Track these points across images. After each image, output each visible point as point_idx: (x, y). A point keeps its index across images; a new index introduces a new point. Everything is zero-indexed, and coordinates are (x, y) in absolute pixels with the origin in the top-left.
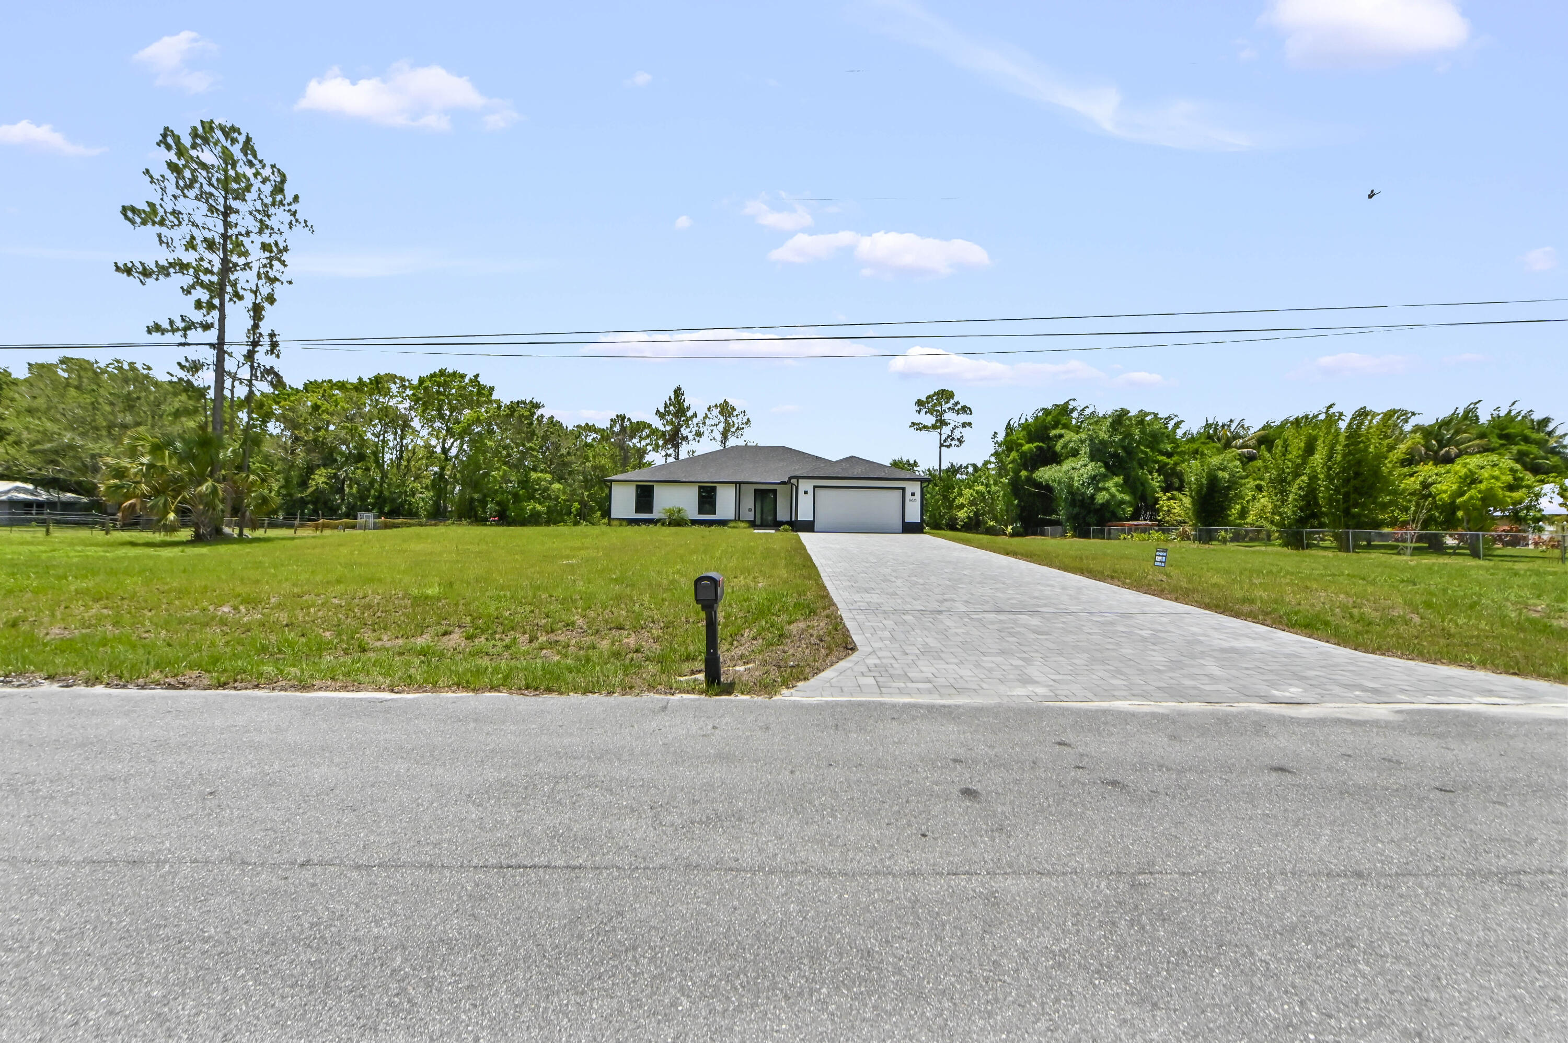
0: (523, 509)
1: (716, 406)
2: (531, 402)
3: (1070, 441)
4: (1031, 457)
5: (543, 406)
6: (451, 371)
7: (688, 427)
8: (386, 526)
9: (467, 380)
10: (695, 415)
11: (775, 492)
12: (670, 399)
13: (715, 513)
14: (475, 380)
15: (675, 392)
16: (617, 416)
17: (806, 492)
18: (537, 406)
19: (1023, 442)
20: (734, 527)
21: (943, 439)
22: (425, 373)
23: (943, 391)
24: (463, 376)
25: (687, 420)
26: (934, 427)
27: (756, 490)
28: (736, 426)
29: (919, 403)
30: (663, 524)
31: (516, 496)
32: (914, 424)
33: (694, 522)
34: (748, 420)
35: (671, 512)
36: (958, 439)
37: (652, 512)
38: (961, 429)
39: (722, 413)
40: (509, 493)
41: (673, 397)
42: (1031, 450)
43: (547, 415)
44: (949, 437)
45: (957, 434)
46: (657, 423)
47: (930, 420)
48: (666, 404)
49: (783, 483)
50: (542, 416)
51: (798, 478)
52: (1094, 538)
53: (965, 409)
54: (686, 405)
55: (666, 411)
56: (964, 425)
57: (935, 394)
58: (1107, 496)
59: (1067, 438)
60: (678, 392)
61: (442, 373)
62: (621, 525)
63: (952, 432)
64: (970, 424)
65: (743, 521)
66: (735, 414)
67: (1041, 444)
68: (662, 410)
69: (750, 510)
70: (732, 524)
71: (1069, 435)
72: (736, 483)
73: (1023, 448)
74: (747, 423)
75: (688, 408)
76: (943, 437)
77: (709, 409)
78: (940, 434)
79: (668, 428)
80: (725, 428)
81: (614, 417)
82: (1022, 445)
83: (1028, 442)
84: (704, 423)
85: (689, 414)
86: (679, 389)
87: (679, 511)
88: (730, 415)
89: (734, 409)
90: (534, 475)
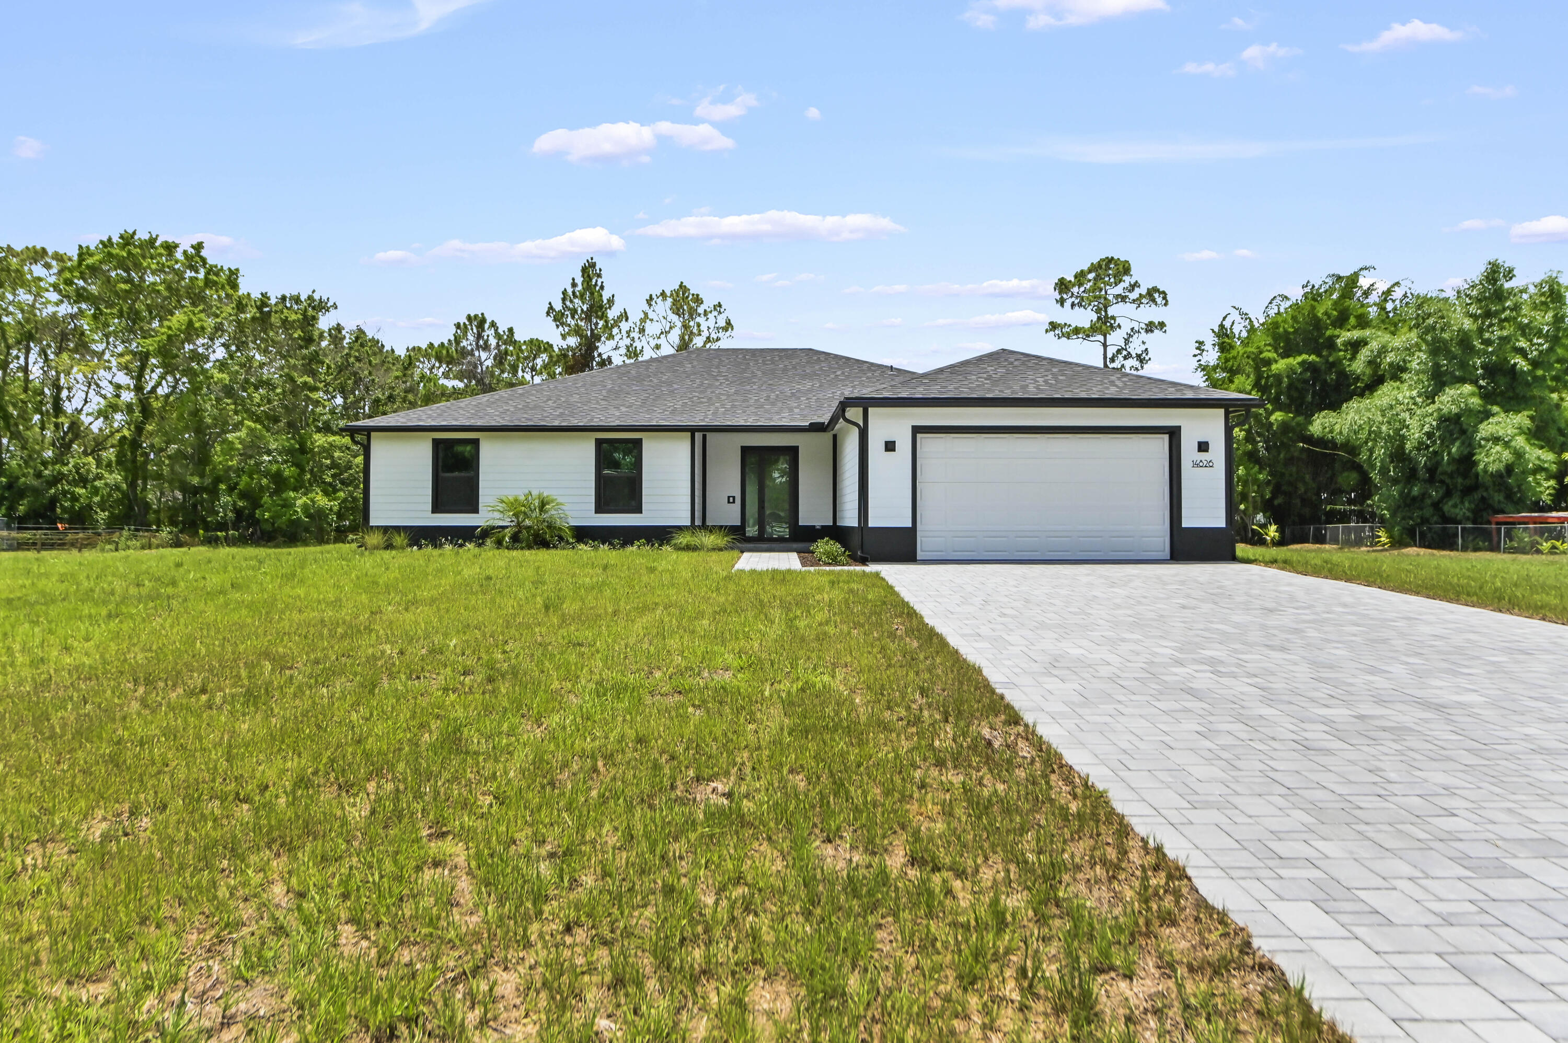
0: (288, 505)
1: (663, 294)
2: (310, 298)
3: (1383, 351)
4: (1290, 386)
5: (335, 306)
6: (146, 237)
7: (611, 337)
8: (20, 546)
9: (179, 255)
10: (624, 316)
11: (792, 452)
12: (574, 285)
13: (639, 510)
14: (196, 256)
15: (584, 270)
16: (469, 318)
17: (890, 446)
18: (321, 306)
19: (1272, 355)
20: (688, 548)
21: (1109, 355)
22: (92, 241)
23: (1110, 260)
24: (170, 248)
25: (608, 328)
26: (1094, 329)
27: (745, 451)
28: (705, 334)
29: (1063, 286)
30: (499, 543)
31: (279, 481)
32: (1053, 326)
33: (583, 534)
34: (729, 323)
35: (518, 509)
36: (1139, 356)
37: (476, 510)
38: (1143, 336)
39: (677, 309)
40: (266, 474)
41: (579, 280)
42: (1291, 370)
43: (349, 326)
44: (1119, 352)
45: (1135, 347)
46: (552, 335)
47: (1085, 317)
48: (565, 292)
49: (816, 428)
50: (339, 328)
51: (866, 403)
52: (1465, 549)
53: (1154, 295)
54: (606, 295)
55: (565, 307)
56: (1150, 327)
57: (1093, 268)
58: (1507, 455)
59: (1374, 345)
60: (589, 270)
61: (127, 239)
62: (389, 546)
63: (1127, 341)
64: (1162, 325)
65: (711, 530)
66: (701, 310)
67: (1313, 358)
68: (558, 306)
69: (731, 500)
70: (683, 539)
71: (1377, 339)
72: (692, 430)
73: (1274, 367)
74: (725, 329)
75: (611, 301)
76: (1111, 351)
77: (650, 301)
78: (1105, 345)
79: (573, 341)
80: (682, 338)
81: (463, 320)
82: (1268, 362)
83: (1286, 355)
84: (642, 331)
85: (612, 314)
86: (593, 265)
87: (543, 505)
88: (693, 313)
89: (698, 300)
90: (320, 440)
